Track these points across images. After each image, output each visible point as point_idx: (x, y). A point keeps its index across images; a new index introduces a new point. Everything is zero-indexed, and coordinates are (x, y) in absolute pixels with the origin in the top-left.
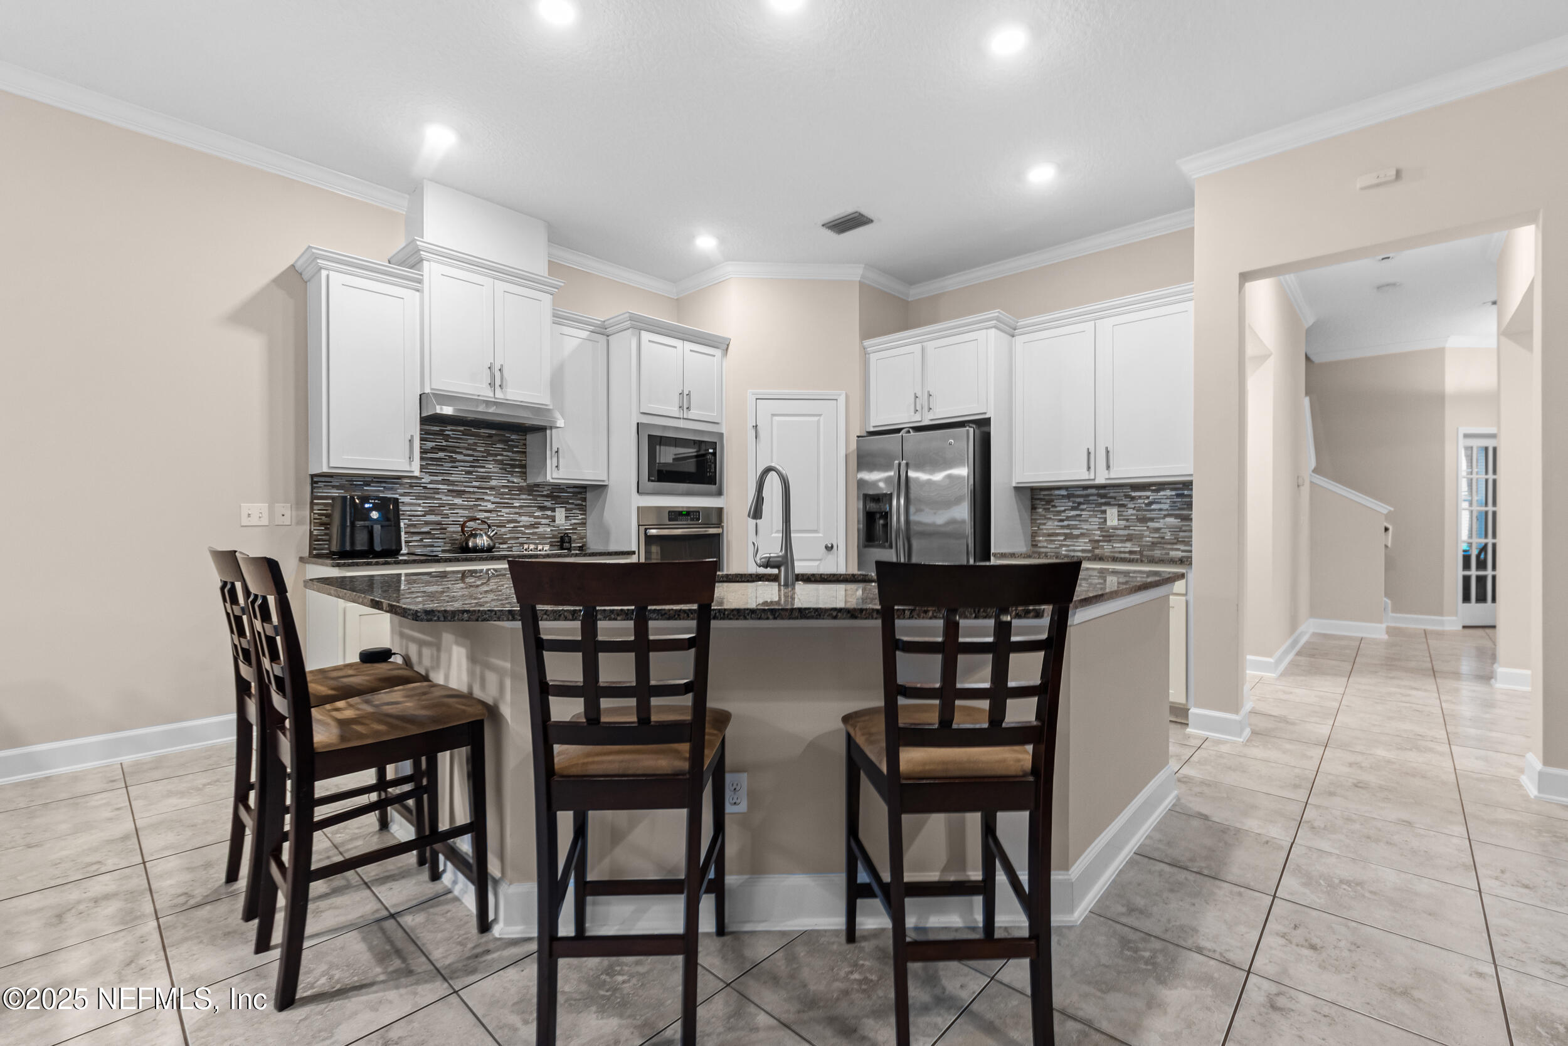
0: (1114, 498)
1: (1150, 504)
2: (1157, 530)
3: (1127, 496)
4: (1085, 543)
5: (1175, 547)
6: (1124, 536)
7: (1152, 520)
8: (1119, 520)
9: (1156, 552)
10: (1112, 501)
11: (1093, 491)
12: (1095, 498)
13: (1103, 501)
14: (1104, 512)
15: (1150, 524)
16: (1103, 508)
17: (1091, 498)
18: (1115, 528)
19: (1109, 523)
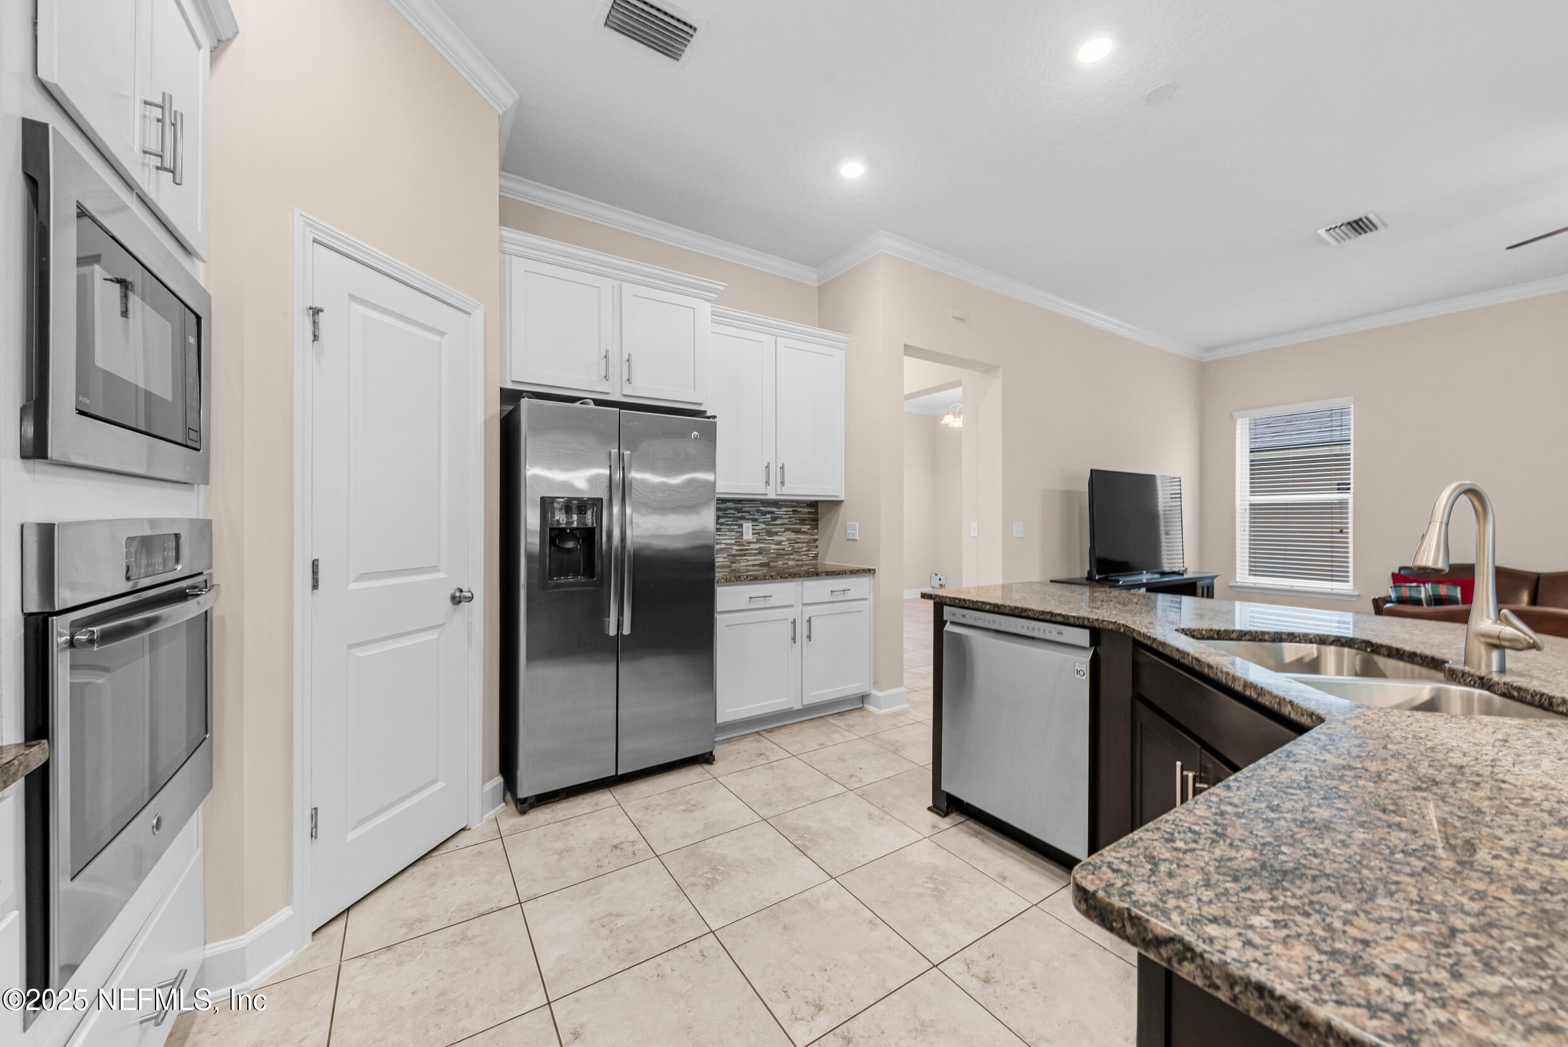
0: (748, 512)
1: (774, 519)
2: (779, 543)
3: (758, 511)
4: (724, 558)
5: (792, 557)
6: (756, 549)
7: (776, 534)
8: (753, 534)
9: (779, 563)
10: (747, 516)
11: (731, 505)
12: (733, 511)
13: (740, 515)
14: (741, 526)
15: (776, 538)
16: (740, 522)
17: (729, 512)
18: (749, 543)
19: (745, 537)
